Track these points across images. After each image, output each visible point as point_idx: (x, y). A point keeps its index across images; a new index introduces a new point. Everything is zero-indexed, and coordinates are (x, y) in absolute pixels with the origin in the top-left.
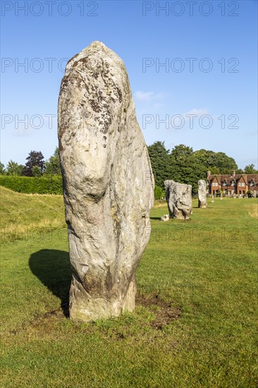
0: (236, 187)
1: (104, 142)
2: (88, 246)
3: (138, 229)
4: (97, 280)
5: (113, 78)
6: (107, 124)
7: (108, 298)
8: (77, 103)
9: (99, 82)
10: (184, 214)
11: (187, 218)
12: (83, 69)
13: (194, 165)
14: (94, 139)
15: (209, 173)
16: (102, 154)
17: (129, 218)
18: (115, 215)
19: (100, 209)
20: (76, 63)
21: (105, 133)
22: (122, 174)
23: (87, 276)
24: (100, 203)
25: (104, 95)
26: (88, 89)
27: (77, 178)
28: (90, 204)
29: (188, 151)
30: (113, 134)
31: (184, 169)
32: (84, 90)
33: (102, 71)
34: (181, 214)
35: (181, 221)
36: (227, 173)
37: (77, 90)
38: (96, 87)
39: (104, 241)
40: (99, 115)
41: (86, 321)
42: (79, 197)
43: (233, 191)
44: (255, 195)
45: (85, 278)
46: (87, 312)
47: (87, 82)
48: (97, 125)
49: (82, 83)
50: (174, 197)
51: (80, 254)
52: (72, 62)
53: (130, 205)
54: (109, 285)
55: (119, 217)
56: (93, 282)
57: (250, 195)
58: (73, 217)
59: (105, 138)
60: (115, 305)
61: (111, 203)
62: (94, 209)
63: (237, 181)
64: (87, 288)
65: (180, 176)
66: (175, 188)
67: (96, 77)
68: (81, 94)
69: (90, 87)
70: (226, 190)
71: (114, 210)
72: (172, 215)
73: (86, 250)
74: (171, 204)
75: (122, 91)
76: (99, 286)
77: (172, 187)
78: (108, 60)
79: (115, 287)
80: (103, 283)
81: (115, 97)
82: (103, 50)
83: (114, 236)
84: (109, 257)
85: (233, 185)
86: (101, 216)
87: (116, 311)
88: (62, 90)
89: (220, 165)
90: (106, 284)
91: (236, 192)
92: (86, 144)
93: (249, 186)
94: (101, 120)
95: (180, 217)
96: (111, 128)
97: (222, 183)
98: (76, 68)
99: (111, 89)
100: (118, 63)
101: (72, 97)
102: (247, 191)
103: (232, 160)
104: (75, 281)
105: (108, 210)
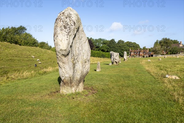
0: (139, 54)
1: (67, 38)
2: (64, 71)
3: (83, 66)
4: (67, 81)
5: (72, 18)
6: (69, 33)
7: (71, 87)
8: (59, 26)
9: (68, 20)
10: (116, 63)
11: (117, 64)
12: (63, 16)
13: (125, 47)
14: (64, 37)
15: (130, 49)
16: (66, 42)
17: (80, 62)
18: (73, 61)
19: (67, 59)
20: (61, 14)
21: (68, 35)
22: (77, 49)
23: (64, 80)
24: (67, 57)
25: (69, 24)
26: (63, 22)
27: (58, 49)
28: (63, 58)
29: (123, 42)
30: (71, 36)
31: (121, 48)
32: (62, 22)
33: (69, 16)
34: (115, 63)
35: (115, 65)
36: (136, 49)
37: (60, 22)
38: (66, 21)
39: (68, 69)
40: (66, 30)
41: (65, 94)
42: (60, 55)
43: (138, 56)
44: (145, 57)
45: (63, 80)
46: (65, 91)
47: (63, 20)
48: (65, 33)
49: (61, 20)
50: (113, 57)
51: (62, 73)
52: (60, 14)
53: (80, 58)
54: (71, 83)
55: (75, 62)
56: (66, 82)
57: (144, 57)
58: (59, 62)
59: (67, 37)
60: (73, 89)
61: (72, 57)
62: (65, 59)
63: (140, 52)
64: (65, 84)
65: (120, 51)
66: (113, 54)
67: (67, 18)
68: (61, 24)
69: (64, 21)
70: (136, 55)
71: (73, 60)
72: (113, 63)
73: (63, 72)
74: (112, 59)
75: (76, 22)
76: (68, 83)
77: (112, 54)
78: (71, 13)
79: (73, 83)
80: (69, 82)
81: (73, 24)
82: (70, 10)
83: (72, 68)
84: (70, 74)
85: (138, 53)
86: (67, 61)
87: (74, 91)
88: (55, 22)
89: (134, 46)
90: (70, 82)
91: (139, 56)
92: (61, 39)
93: (144, 54)
94: (67, 31)
95: (115, 64)
96: (70, 34)
97: (135, 53)
98: (60, 16)
99: (72, 22)
100: (75, 14)
101: (58, 24)
102: (143, 55)
103: (138, 45)
104: (61, 82)
105: (70, 60)
